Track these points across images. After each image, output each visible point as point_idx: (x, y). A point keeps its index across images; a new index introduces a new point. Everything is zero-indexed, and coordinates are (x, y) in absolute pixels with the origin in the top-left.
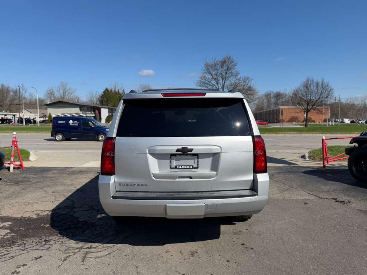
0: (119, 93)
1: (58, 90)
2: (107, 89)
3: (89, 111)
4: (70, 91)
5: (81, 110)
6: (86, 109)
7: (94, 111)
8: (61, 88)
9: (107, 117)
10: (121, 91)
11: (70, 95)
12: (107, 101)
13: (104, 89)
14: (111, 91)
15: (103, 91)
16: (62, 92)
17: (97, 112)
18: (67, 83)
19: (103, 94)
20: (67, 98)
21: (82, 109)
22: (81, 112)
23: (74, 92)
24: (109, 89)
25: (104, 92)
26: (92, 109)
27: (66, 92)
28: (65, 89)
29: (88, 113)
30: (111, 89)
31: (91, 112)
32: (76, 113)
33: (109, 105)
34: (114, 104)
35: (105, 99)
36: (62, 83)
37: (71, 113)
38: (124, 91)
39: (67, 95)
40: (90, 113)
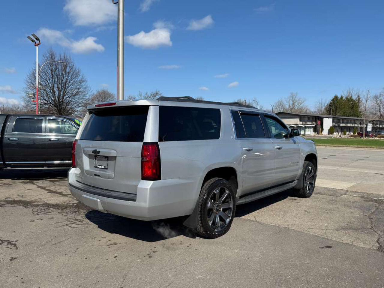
0: (352, 100)
1: (288, 101)
2: (336, 97)
3: (309, 122)
4: (299, 101)
5: (301, 121)
6: (306, 119)
7: (316, 121)
8: (291, 99)
9: (331, 127)
10: (355, 98)
11: (300, 106)
12: (336, 109)
13: (333, 96)
14: (342, 97)
15: (332, 98)
16: (291, 102)
17: (319, 122)
18: (297, 93)
19: (331, 102)
20: (296, 108)
21: (302, 119)
22: (301, 123)
23: (303, 102)
24: (339, 96)
25: (333, 100)
26: (314, 119)
27: (295, 103)
28: (295, 99)
29: (308, 123)
30: (342, 96)
31: (312, 122)
32: (295, 124)
33: (338, 114)
34: (344, 113)
35: (333, 108)
36: (292, 94)
37: (290, 124)
38: (359, 96)
39: (296, 106)
40: (310, 123)
